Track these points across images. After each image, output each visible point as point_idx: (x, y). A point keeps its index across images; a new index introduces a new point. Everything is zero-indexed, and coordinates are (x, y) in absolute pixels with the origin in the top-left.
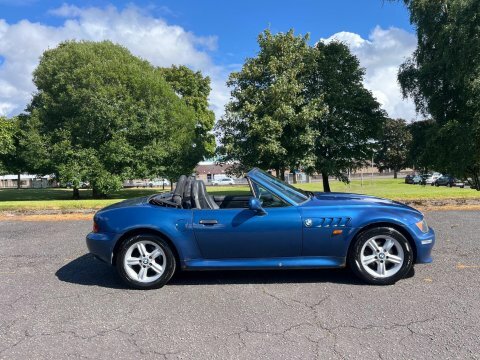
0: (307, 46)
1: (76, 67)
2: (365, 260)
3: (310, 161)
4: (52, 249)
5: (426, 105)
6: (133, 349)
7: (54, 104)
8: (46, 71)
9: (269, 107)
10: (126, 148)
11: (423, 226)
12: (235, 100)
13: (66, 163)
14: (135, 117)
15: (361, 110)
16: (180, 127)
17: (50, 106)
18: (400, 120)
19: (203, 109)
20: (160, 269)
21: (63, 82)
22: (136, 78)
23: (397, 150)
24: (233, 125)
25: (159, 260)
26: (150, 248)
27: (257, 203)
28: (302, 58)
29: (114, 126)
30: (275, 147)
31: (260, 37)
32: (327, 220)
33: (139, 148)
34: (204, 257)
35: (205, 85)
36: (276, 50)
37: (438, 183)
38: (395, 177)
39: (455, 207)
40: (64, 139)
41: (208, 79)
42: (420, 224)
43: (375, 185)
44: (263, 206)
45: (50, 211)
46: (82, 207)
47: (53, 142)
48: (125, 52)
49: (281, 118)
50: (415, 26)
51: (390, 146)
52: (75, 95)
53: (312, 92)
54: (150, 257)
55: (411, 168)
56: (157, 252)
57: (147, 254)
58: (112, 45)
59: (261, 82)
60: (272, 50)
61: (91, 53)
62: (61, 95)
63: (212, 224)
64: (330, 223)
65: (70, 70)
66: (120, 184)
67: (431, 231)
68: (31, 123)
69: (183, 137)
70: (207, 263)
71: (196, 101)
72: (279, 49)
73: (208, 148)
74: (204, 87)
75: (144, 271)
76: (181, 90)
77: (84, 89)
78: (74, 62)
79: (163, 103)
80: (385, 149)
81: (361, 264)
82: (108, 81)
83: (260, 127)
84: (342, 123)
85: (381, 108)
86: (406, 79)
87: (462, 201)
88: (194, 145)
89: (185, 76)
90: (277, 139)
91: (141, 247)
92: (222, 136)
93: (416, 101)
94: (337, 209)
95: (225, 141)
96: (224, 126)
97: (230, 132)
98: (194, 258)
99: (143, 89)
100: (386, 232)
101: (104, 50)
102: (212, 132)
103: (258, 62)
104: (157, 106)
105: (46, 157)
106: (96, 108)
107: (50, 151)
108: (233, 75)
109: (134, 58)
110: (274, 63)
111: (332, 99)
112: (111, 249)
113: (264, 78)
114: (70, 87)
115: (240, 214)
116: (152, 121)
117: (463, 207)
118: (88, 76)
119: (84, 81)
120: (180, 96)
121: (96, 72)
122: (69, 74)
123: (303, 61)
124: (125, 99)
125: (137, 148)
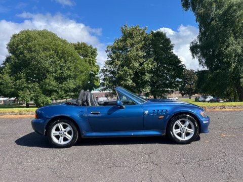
0: (145, 33)
1: (29, 42)
2: (175, 132)
3: (148, 89)
4: (14, 130)
5: (204, 62)
6: (55, 175)
7: (17, 61)
8: (14, 45)
9: (127, 63)
10: (54, 83)
11: (204, 114)
12: (110, 59)
13: (23, 90)
14: (59, 67)
15: (172, 65)
16: (82, 72)
17: (15, 62)
18: (192, 70)
19: (94, 64)
20: (70, 137)
21: (22, 50)
22: (60, 48)
23: (191, 85)
24: (109, 71)
25: (69, 133)
26: (65, 127)
27: (120, 103)
28: (143, 39)
29: (48, 72)
30: (130, 82)
31: (122, 28)
32: (156, 111)
33: (61, 83)
34: (93, 131)
35: (94, 52)
36: (130, 35)
37: (211, 101)
38: (190, 99)
39: (220, 110)
40: (22, 78)
41: (96, 49)
42: (202, 113)
44: (124, 104)
45: (13, 113)
46: (30, 111)
47: (16, 80)
48: (54, 35)
49: (133, 68)
50: (198, 23)
51: (187, 83)
52: (28, 56)
53: (148, 55)
54: (65, 131)
55: (198, 94)
56: (69, 129)
57: (63, 129)
58: (48, 32)
59: (123, 51)
60: (128, 35)
61: (37, 35)
62: (21, 56)
63: (97, 114)
64: (157, 113)
65: (26, 43)
66: (50, 101)
67: (208, 117)
68: (5, 70)
69: (83, 77)
71: (90, 60)
72: (132, 34)
73: (96, 84)
74: (94, 53)
75: (62, 138)
76: (82, 54)
77: (33, 53)
78: (28, 40)
79: (73, 61)
80: (185, 85)
81: (173, 133)
82: (45, 49)
83: (122, 73)
84: (163, 71)
85: (182, 63)
86: (194, 49)
87: (223, 107)
88: (89, 82)
89: (84, 47)
90: (131, 79)
91: (60, 126)
92: (103, 77)
93: (199, 60)
94: (161, 106)
95: (104, 79)
96: (104, 72)
97: (107, 75)
98: (88, 131)
99: (63, 54)
100: (186, 117)
101: (44, 34)
102: (98, 76)
103: (121, 41)
104: (70, 62)
105: (12, 88)
106: (39, 63)
107: (15, 85)
108: (109, 47)
109: (59, 38)
110: (129, 41)
111: (158, 58)
112: (45, 127)
113: (124, 49)
114: (26, 52)
116: (67, 69)
117: (224, 110)
118: (35, 46)
119: (33, 49)
120: (82, 57)
121: (39, 45)
122: (25, 46)
123: (144, 40)
124: (54, 58)
125: (60, 83)
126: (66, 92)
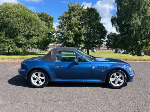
0: (83, 9)
1: (7, 11)
3: (83, 45)
5: (118, 29)
11: (131, 70)
12: (60, 25)
18: (114, 33)
19: (51, 27)
21: (2, 16)
22: (28, 17)
27: (77, 61)
29: (20, 32)
30: (71, 41)
34: (58, 78)
38: (112, 51)
40: (2, 35)
43: (105, 53)
44: (78, 61)
49: (74, 32)
50: (116, 4)
52: (6, 20)
60: (72, 9)
61: (12, 7)
62: (2, 20)
63: (61, 67)
67: (133, 72)
70: (59, 80)
71: (49, 24)
72: (74, 9)
74: (51, 20)
77: (9, 19)
78: (7, 9)
80: (110, 42)
82: (17, 16)
83: (67, 34)
85: (106, 29)
93: (116, 28)
94: (103, 63)
97: (58, 35)
98: (55, 78)
100: (119, 72)
101: (17, 6)
103: (67, 13)
112: (27, 74)
114: (4, 17)
115: (71, 64)
118: (11, 14)
119: (9, 16)
121: (13, 13)
122: (5, 13)
123: (82, 13)
124: (23, 23)
125: (28, 40)
126: (32, 45)
